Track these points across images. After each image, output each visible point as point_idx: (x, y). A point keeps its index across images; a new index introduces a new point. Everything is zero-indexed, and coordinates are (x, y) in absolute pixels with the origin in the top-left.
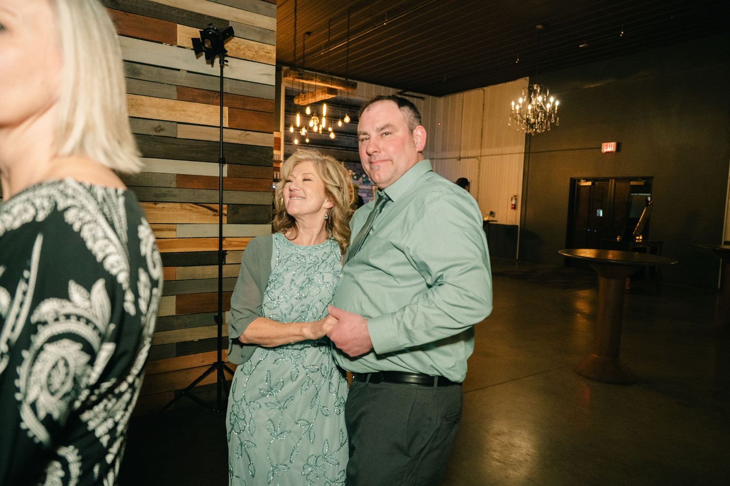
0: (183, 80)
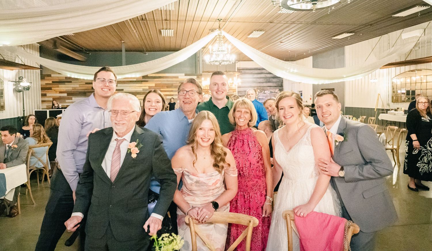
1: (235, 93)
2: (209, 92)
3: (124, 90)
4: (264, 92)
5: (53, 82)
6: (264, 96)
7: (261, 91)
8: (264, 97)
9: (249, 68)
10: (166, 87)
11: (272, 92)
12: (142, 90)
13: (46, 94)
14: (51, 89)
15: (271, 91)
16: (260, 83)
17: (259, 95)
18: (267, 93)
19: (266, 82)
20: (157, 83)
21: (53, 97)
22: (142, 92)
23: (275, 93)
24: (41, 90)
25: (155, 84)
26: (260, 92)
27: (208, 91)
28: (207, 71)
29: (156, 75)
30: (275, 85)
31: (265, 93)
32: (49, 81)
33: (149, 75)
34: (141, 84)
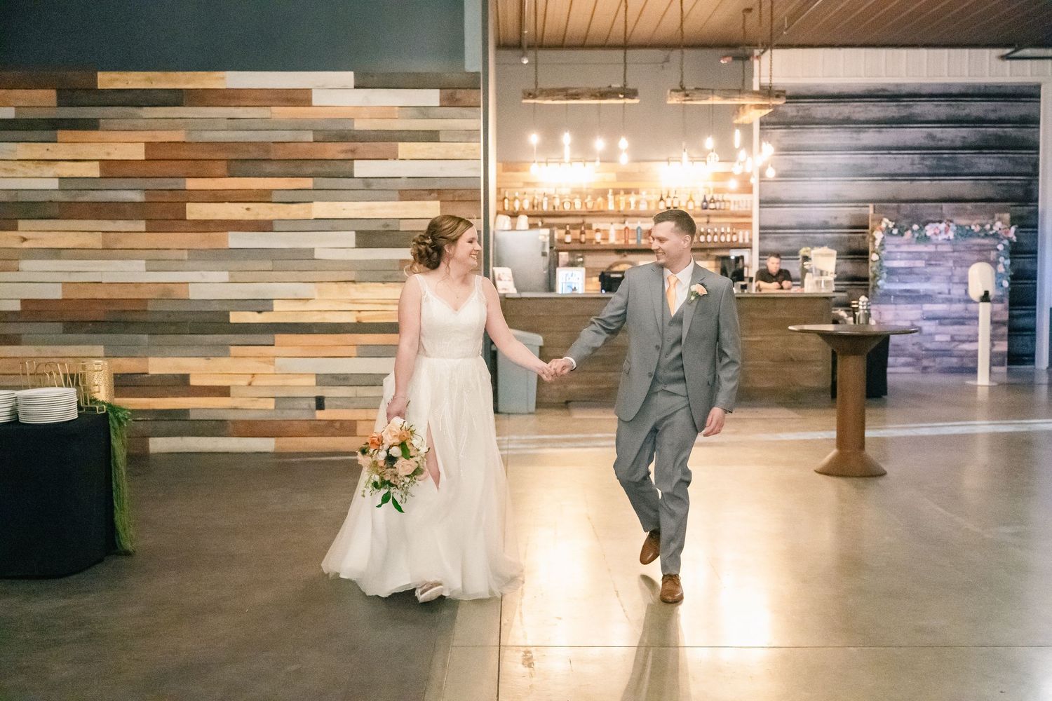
0: (402, 185)
1: (747, 233)
2: (589, 227)
4: (921, 229)
6: (917, 256)
7: (904, 223)
8: (920, 264)
9: (836, 91)
10: (221, 168)
11: (969, 233)
12: (55, 184)
15: (959, 227)
16: (893, 177)
17: (889, 248)
18: (941, 237)
19: (933, 175)
22: (60, 197)
23: (987, 236)
25: (149, 145)
26: (895, 231)
27: (588, 220)
28: (561, 86)
29: (150, 80)
30: (985, 189)
31: (926, 239)
33: (107, 80)
34: (49, 145)
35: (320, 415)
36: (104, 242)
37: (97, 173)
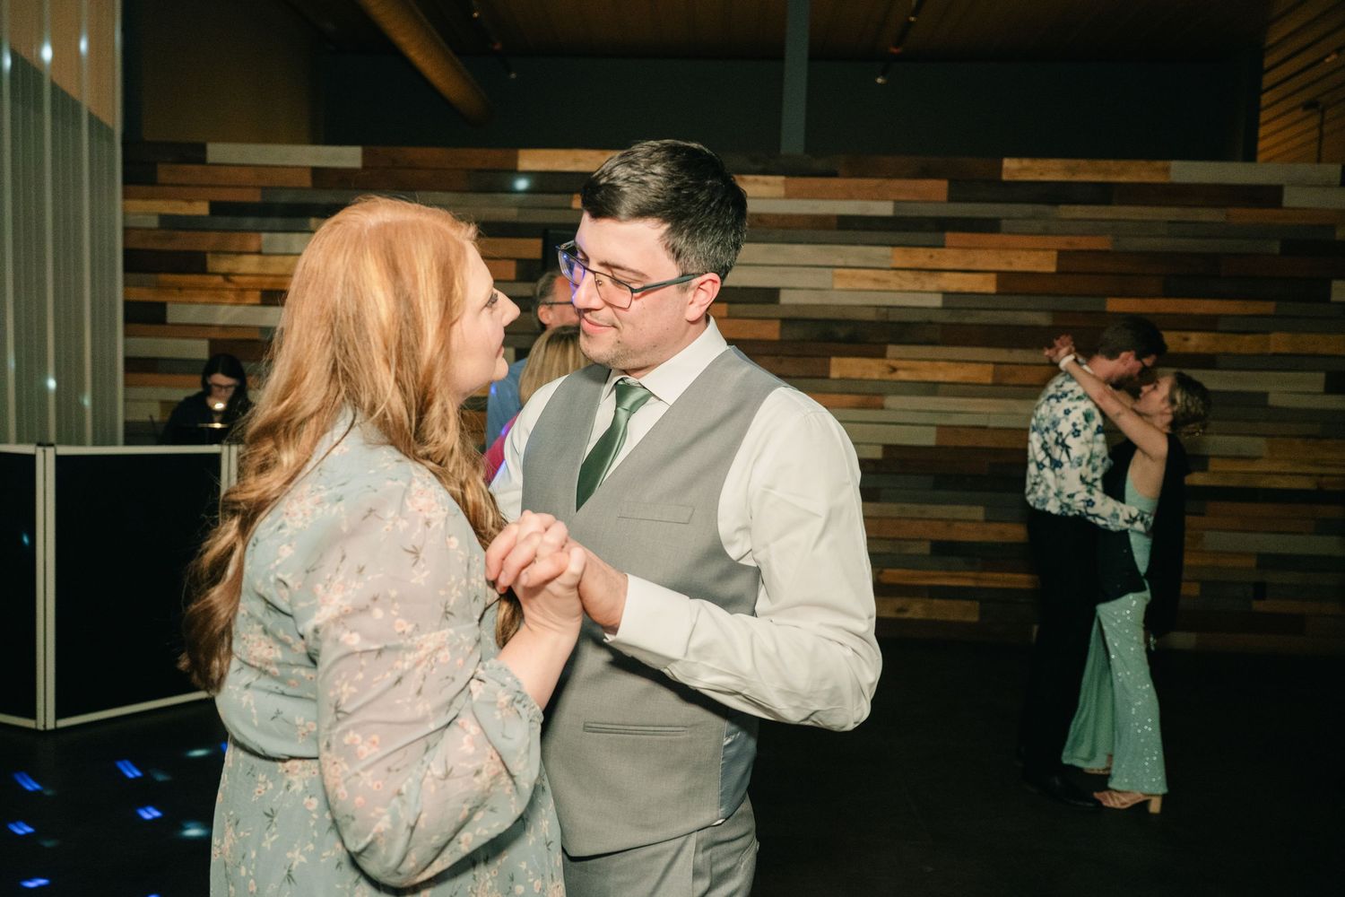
3: (786, 298)
5: (217, 208)
10: (1154, 285)
12: (937, 301)
13: (163, 306)
14: (202, 270)
20: (1085, 243)
21: (216, 334)
22: (944, 317)
24: (128, 268)
25: (1062, 254)
29: (1070, 170)
32: (190, 201)
33: (1014, 168)
34: (935, 252)
35: (1258, 606)
36: (995, 375)
37: (990, 287)
